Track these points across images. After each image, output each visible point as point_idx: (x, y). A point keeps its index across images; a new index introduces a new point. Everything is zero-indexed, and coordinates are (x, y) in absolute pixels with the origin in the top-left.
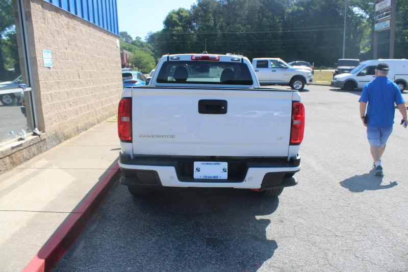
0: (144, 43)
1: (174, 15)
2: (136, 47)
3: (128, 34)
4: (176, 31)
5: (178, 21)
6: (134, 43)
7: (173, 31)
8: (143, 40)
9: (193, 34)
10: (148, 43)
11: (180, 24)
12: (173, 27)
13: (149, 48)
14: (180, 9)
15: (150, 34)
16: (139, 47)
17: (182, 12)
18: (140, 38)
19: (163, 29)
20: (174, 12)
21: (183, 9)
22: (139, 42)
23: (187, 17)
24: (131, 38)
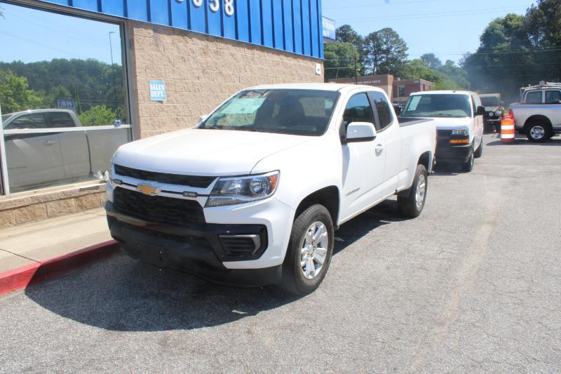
0: (458, 68)
1: (498, 25)
2: (444, 75)
3: (436, 57)
4: (499, 49)
5: (503, 35)
6: (442, 70)
7: (494, 50)
8: (457, 65)
9: (528, 54)
10: (464, 68)
11: (507, 38)
12: (496, 45)
13: (464, 75)
14: (508, 15)
15: (467, 57)
16: (449, 75)
17: (511, 19)
18: (453, 62)
19: (480, 48)
20: (498, 22)
21: (514, 15)
22: (451, 68)
23: (518, 27)
24: (440, 62)
